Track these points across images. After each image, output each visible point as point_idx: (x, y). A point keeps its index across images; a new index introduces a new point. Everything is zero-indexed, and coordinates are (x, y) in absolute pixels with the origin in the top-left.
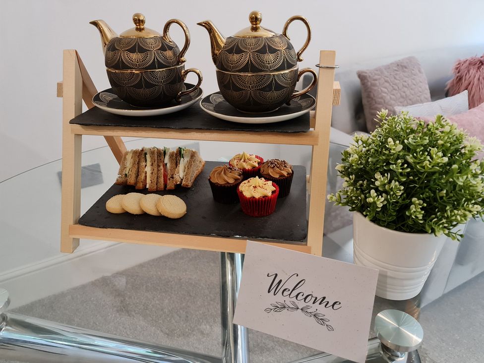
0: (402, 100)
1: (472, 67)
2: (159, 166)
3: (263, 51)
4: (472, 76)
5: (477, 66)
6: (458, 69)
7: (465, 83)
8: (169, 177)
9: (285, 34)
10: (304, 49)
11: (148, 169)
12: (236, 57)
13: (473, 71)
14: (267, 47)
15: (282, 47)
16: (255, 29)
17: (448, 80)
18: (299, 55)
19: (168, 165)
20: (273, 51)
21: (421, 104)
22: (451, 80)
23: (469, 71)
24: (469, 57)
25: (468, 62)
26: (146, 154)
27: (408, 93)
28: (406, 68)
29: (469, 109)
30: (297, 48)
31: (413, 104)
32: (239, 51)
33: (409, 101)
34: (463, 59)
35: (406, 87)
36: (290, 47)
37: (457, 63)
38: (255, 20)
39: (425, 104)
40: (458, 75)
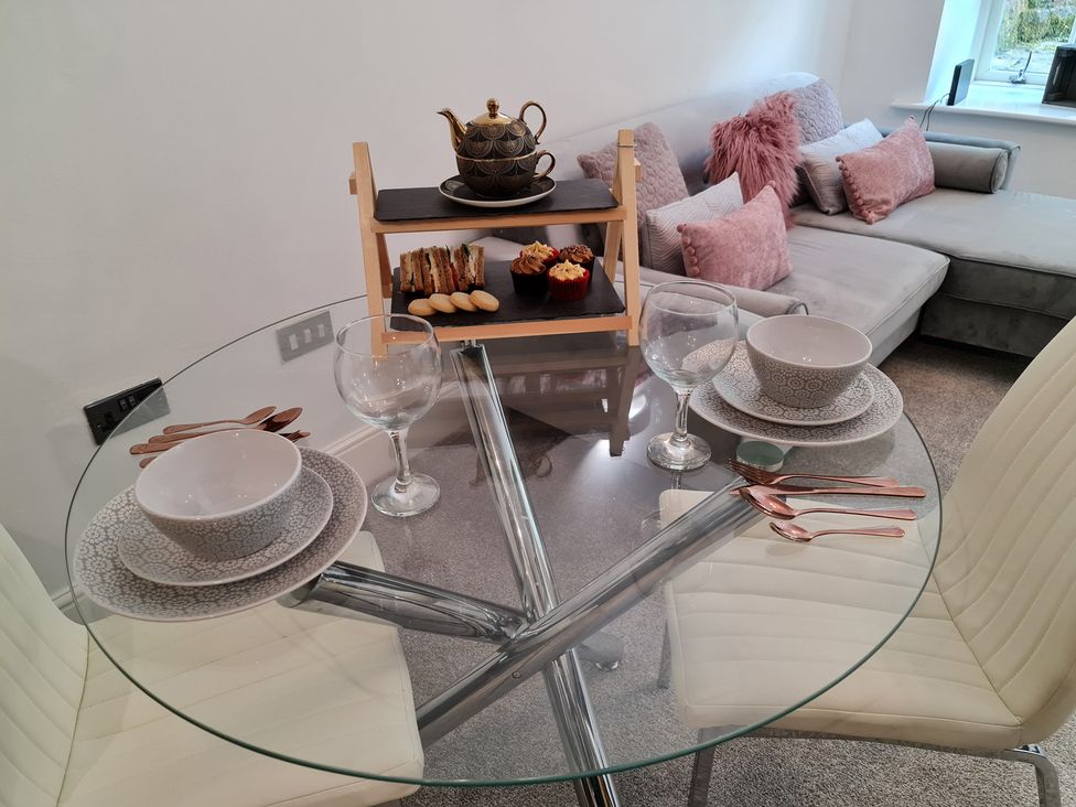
0: (650, 197)
1: (736, 133)
2: (445, 267)
3: (505, 138)
4: (740, 150)
5: (743, 131)
6: (718, 139)
7: (731, 162)
8: (459, 277)
9: (521, 119)
10: (541, 132)
11: (434, 271)
12: (480, 145)
13: (739, 140)
14: (507, 134)
15: (521, 134)
16: (493, 115)
17: (707, 157)
18: (536, 138)
19: (455, 265)
20: (515, 138)
21: (679, 202)
22: (712, 156)
23: (733, 141)
24: (730, 118)
25: (730, 127)
26: (428, 255)
27: (656, 185)
28: (646, 143)
29: (745, 203)
30: (534, 133)
31: (666, 203)
32: (483, 139)
33: (661, 199)
34: (722, 122)
35: (652, 175)
36: (528, 132)
37: (715, 130)
38: (493, 107)
39: (684, 200)
40: (719, 148)
